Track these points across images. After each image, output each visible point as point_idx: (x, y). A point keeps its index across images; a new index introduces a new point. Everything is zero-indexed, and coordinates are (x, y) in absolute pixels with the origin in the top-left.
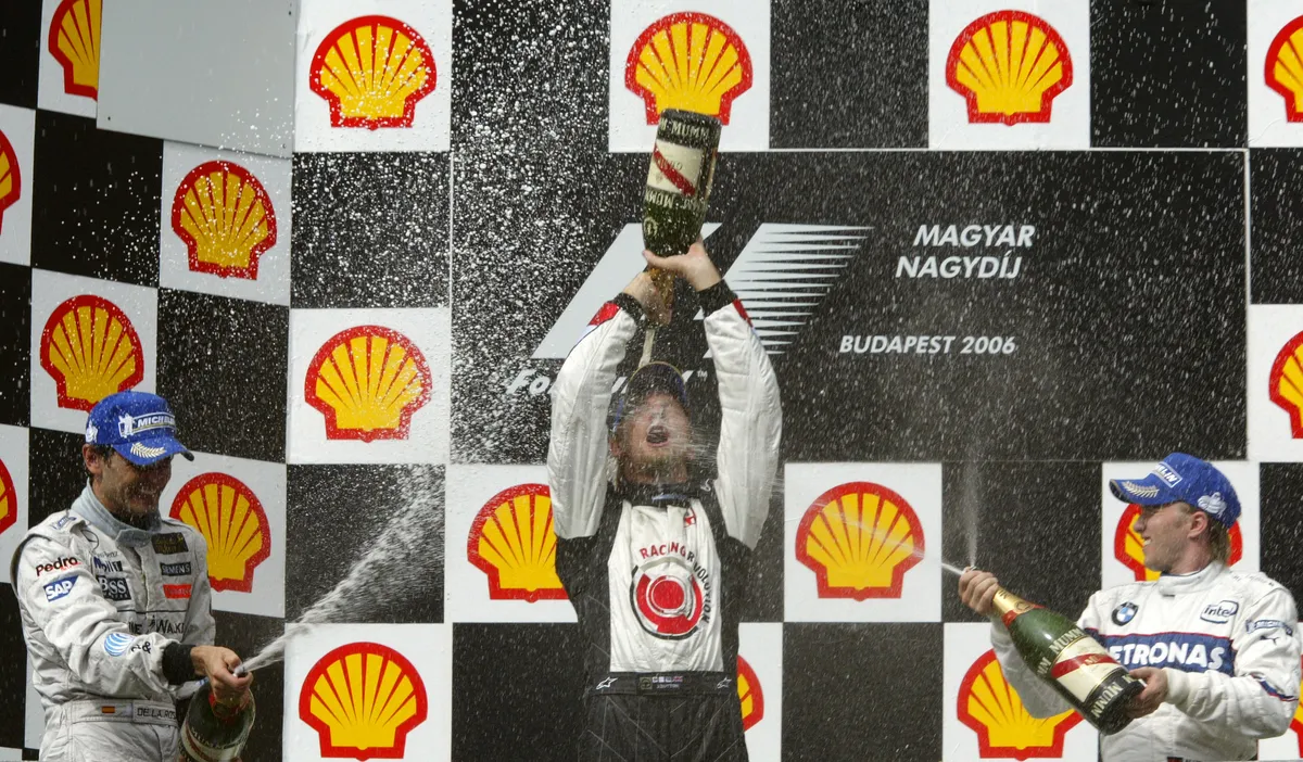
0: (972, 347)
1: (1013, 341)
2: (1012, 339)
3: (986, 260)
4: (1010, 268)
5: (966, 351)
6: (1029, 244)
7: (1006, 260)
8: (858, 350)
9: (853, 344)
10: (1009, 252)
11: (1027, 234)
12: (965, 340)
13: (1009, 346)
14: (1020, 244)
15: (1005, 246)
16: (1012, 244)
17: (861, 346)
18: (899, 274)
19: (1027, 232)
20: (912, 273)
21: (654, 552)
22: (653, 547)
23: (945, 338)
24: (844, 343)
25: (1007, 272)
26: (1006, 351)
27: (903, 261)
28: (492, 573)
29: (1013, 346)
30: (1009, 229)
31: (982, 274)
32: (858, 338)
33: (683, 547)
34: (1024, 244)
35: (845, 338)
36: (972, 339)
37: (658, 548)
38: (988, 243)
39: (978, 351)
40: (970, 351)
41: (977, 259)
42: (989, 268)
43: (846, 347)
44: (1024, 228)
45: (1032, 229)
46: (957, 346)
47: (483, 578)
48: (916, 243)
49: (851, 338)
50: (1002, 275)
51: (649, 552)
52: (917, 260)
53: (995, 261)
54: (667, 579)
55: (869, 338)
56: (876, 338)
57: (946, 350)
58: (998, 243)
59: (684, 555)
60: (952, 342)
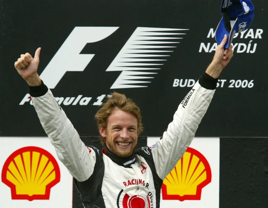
0: (234, 85)
1: (252, 82)
2: (252, 81)
3: (240, 45)
4: (252, 49)
5: (231, 86)
6: (260, 37)
7: (250, 45)
8: (181, 86)
9: (179, 83)
10: (251, 41)
11: (259, 33)
12: (231, 81)
13: (251, 85)
14: (256, 37)
15: (249, 38)
16: (253, 37)
17: (183, 84)
18: (200, 51)
19: (259, 32)
20: (206, 50)
21: (130, 183)
22: (129, 181)
23: (222, 80)
24: (175, 82)
25: (250, 50)
26: (249, 87)
27: (202, 45)
28: (13, 187)
29: (253, 85)
30: (251, 30)
31: (238, 51)
32: (182, 80)
33: (144, 181)
34: (258, 37)
35: (175, 80)
36: (234, 81)
37: (131, 181)
38: (242, 37)
39: (237, 86)
40: (233, 87)
41: (236, 44)
42: (242, 48)
43: (176, 84)
44: (258, 30)
45: (262, 31)
46: (227, 84)
47: (8, 189)
48: (208, 36)
49: (178, 80)
50: (248, 52)
51: (127, 184)
52: (209, 44)
53: (245, 45)
54: (138, 196)
55: (186, 80)
56: (190, 80)
57: (222, 86)
58: (246, 37)
59: (144, 185)
60: (225, 82)
